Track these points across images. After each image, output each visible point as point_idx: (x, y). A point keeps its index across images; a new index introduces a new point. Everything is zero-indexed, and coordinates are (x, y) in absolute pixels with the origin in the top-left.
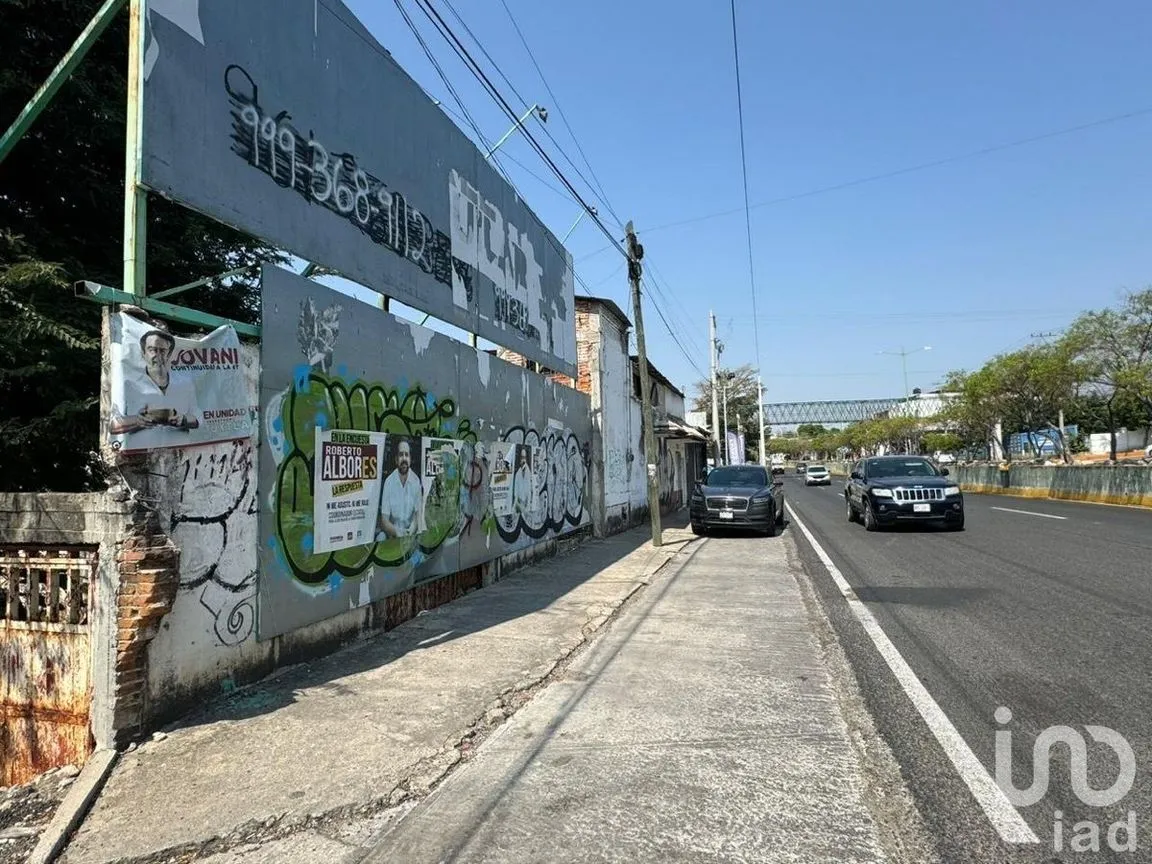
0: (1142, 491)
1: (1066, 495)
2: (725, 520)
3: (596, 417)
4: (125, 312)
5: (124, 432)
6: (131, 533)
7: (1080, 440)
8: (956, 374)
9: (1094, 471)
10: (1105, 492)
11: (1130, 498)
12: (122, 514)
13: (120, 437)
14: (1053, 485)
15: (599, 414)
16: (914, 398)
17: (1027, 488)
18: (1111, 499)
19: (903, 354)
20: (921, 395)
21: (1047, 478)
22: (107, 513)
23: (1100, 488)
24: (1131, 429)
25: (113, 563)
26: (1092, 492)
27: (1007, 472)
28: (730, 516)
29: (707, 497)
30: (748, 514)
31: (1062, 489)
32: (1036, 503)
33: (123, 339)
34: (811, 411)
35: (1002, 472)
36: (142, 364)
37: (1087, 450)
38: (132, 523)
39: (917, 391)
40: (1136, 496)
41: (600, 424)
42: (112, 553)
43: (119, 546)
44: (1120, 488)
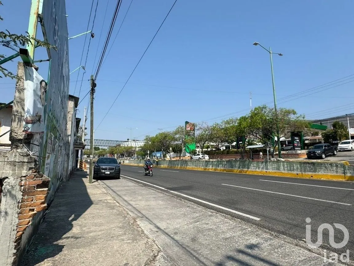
0: (187, 166)
1: (171, 167)
2: (107, 174)
3: (68, 137)
4: (35, 68)
5: (32, 123)
6: (31, 171)
7: (165, 154)
8: (148, 136)
9: (178, 162)
10: (179, 166)
11: (184, 167)
12: (27, 162)
13: (30, 126)
14: (168, 165)
15: (70, 137)
16: (128, 141)
17: (162, 166)
18: (181, 167)
19: (131, 129)
20: (129, 141)
21: (167, 163)
22: (15, 162)
23: (178, 165)
24: (174, 153)
25: (18, 187)
26: (177, 166)
27: (158, 162)
28: (109, 173)
29: (101, 167)
30: (115, 172)
31: (170, 166)
32: (165, 169)
33: (34, 80)
34: (97, 142)
35: (157, 161)
36: (39, 93)
37: (167, 157)
38: (34, 167)
39: (128, 139)
40: (185, 167)
41: (70, 140)
42: (18, 182)
43: (23, 178)
44: (182, 165)
